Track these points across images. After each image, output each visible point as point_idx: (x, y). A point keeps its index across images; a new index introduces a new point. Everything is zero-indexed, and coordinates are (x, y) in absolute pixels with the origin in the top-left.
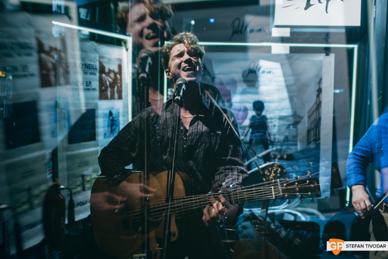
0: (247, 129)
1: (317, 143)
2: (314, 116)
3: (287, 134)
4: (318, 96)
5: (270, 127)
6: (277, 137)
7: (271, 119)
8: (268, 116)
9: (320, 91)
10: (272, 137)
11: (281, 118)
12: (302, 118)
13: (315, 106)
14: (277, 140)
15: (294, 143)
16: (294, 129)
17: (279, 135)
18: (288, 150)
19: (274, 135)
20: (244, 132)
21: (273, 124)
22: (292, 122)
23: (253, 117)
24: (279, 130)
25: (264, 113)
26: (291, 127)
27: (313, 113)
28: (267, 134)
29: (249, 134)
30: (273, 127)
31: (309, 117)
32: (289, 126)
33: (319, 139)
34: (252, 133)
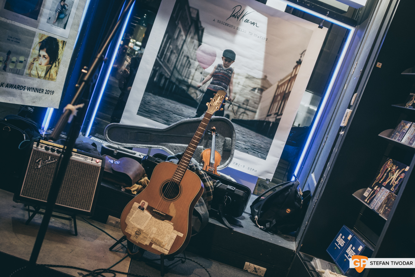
0: (209, 76)
1: (278, 117)
2: (283, 88)
3: (249, 97)
4: (296, 67)
5: (234, 83)
6: (237, 96)
7: (238, 74)
8: (236, 70)
9: (299, 63)
10: (232, 95)
11: (248, 78)
12: (270, 85)
13: (289, 78)
14: (235, 100)
15: (254, 109)
16: (259, 94)
17: (240, 95)
18: (245, 115)
19: (235, 93)
20: (203, 79)
21: (237, 81)
22: (259, 87)
23: (219, 66)
24: (243, 89)
25: (232, 66)
26: (256, 91)
27: (284, 84)
28: (228, 90)
29: (209, 82)
30: (237, 84)
31: (278, 87)
32: (254, 89)
33: (281, 114)
34: (212, 83)
